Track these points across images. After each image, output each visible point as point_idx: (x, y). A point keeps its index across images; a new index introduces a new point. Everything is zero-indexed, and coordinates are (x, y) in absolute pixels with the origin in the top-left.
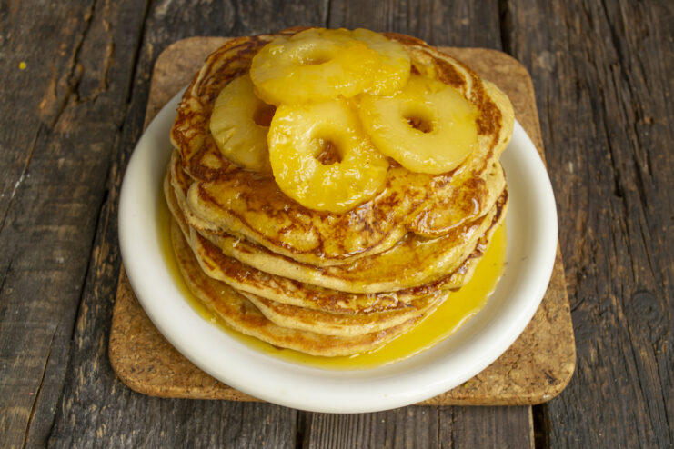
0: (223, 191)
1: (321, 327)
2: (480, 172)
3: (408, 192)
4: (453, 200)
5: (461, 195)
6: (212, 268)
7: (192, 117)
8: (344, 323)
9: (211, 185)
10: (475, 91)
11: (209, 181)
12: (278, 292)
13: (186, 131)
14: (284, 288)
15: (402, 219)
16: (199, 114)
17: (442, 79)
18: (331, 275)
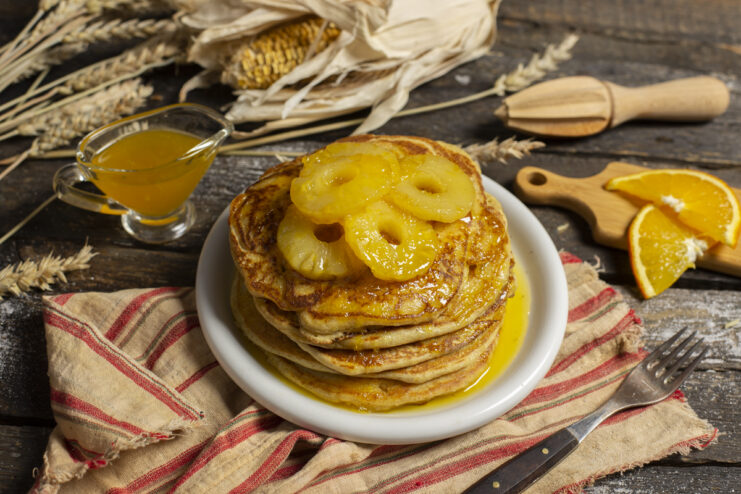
0: (331, 304)
1: (451, 366)
2: (485, 203)
3: (453, 238)
4: (482, 229)
5: (485, 224)
6: (352, 368)
7: (260, 267)
8: (463, 356)
9: (318, 306)
10: (438, 151)
11: (315, 304)
12: (410, 358)
13: (263, 279)
14: (410, 353)
15: (463, 259)
16: (263, 262)
17: (410, 154)
18: (440, 324)
